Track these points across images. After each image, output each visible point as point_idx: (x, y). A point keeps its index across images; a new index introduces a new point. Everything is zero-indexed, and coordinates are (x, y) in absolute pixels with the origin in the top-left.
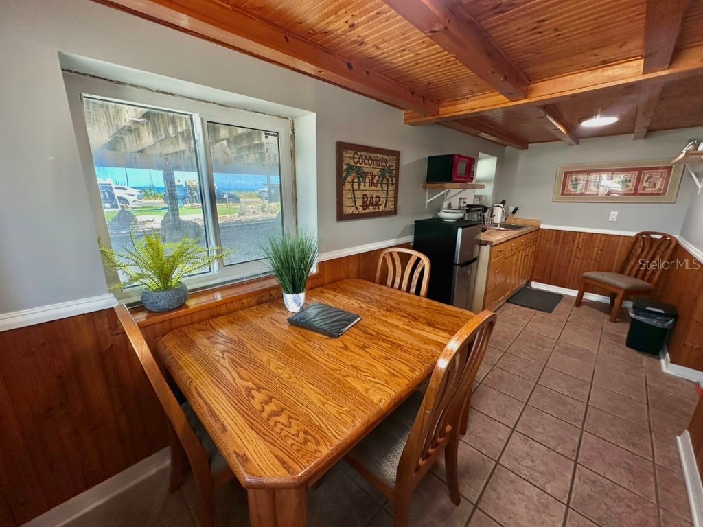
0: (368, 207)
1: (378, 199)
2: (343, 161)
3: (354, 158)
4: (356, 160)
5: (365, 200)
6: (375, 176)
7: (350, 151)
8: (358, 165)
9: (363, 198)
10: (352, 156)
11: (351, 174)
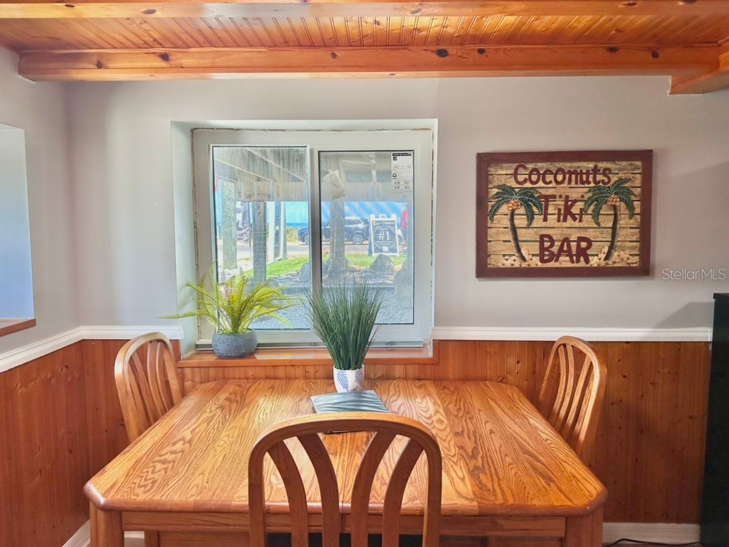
0: (554, 257)
1: (584, 245)
2: (488, 182)
3: (515, 174)
4: (521, 178)
5: (547, 244)
6: (575, 201)
7: (505, 165)
8: (528, 185)
9: (542, 242)
10: (511, 171)
11: (508, 202)
